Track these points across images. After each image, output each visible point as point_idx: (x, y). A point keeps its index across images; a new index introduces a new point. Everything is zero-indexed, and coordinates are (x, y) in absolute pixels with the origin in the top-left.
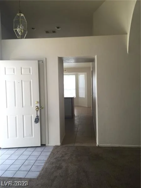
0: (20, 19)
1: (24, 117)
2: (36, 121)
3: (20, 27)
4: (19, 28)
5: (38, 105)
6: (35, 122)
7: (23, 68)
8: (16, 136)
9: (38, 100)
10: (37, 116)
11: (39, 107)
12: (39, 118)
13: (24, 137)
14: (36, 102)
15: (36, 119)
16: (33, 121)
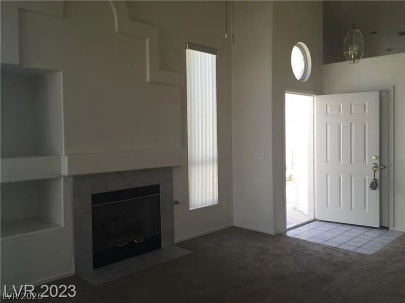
0: (354, 39)
1: (353, 179)
2: (373, 186)
3: (353, 48)
4: (352, 50)
5: (377, 162)
6: (371, 187)
7: (355, 105)
8: (340, 205)
9: (378, 155)
10: (375, 179)
11: (378, 165)
12: (378, 182)
13: (351, 209)
14: (373, 157)
15: (372, 184)
16: (368, 185)
